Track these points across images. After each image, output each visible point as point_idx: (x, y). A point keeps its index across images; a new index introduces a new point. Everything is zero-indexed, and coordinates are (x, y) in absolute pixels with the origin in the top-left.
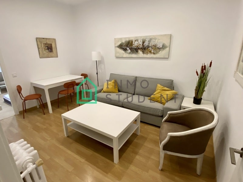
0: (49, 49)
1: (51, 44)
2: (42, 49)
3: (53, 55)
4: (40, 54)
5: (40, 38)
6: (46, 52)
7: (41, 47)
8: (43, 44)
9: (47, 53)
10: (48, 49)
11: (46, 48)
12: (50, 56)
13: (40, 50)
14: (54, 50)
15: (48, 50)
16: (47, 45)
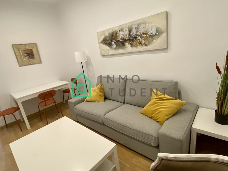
0: (30, 56)
1: (32, 50)
2: (21, 57)
3: (35, 61)
4: (19, 62)
5: (16, 45)
6: (26, 59)
7: (20, 55)
8: (22, 50)
9: (28, 60)
10: (28, 55)
11: (26, 54)
12: (31, 63)
13: (18, 57)
14: (36, 55)
15: (28, 57)
16: (26, 51)
